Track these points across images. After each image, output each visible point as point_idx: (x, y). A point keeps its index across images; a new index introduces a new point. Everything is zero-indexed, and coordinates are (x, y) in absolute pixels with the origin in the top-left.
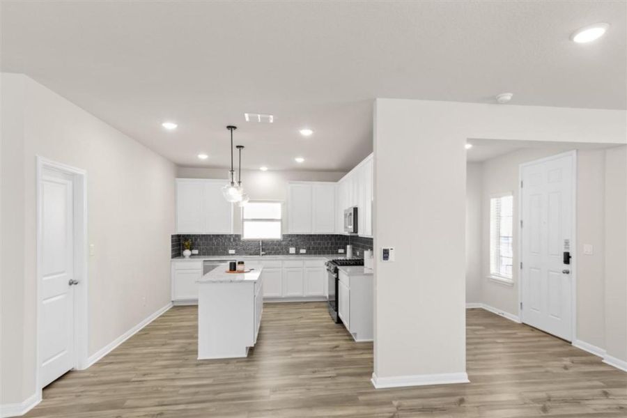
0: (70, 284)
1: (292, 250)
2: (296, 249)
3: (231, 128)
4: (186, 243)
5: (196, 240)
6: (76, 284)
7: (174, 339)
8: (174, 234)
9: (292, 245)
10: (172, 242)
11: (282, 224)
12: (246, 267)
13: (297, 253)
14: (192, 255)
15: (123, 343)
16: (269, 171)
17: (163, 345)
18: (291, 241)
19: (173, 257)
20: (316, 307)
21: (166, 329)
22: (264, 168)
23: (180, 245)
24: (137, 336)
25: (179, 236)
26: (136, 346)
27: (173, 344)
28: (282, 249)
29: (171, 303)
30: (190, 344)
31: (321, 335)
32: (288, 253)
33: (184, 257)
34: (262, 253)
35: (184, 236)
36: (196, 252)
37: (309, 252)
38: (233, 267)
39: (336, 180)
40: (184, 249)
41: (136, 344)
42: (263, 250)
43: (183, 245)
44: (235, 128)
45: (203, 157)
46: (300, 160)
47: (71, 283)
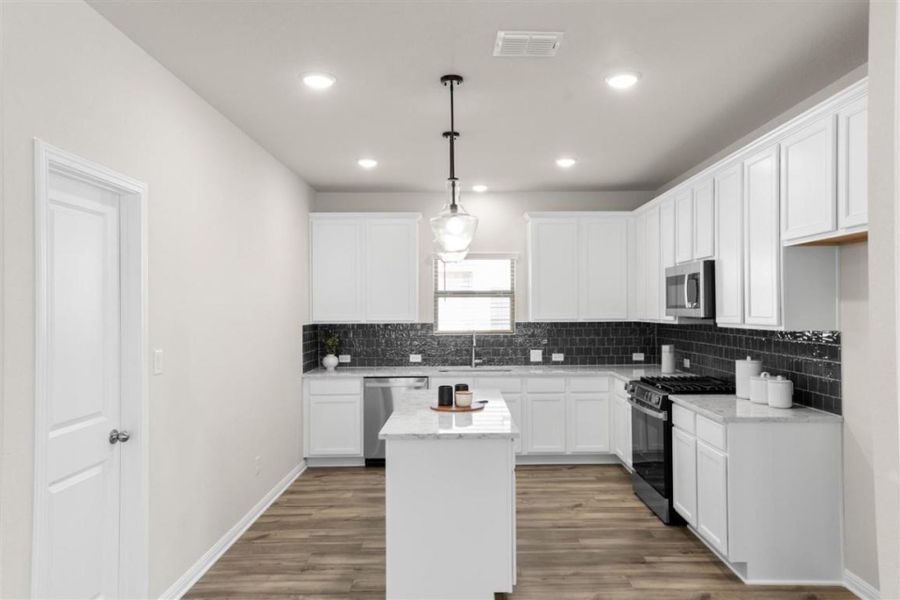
0: (113, 440)
1: (536, 355)
2: (544, 354)
3: (452, 79)
4: (330, 342)
5: (346, 334)
6: (125, 440)
7: (322, 554)
8: (306, 324)
9: (536, 346)
10: (304, 340)
11: (513, 301)
12: (474, 397)
13: (547, 360)
14: (341, 364)
15: (219, 561)
16: (489, 193)
17: (303, 570)
18: (533, 335)
19: (307, 368)
20: (600, 480)
21: (300, 526)
22: (480, 188)
23: (317, 346)
24: (244, 543)
25: (315, 327)
26: (247, 572)
27: (322, 568)
28: (515, 352)
29: (303, 462)
30: (359, 569)
31: (648, 559)
32: (527, 362)
33: (325, 368)
34: (474, 361)
35: (324, 327)
36: (346, 358)
37: (571, 360)
38: (446, 398)
39: (632, 207)
40: (324, 354)
41: (246, 563)
42: (478, 355)
43: (323, 345)
44: (459, 79)
45: (368, 164)
46: (566, 163)
47: (115, 438)
